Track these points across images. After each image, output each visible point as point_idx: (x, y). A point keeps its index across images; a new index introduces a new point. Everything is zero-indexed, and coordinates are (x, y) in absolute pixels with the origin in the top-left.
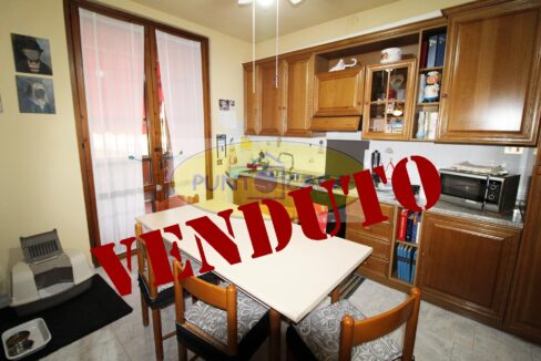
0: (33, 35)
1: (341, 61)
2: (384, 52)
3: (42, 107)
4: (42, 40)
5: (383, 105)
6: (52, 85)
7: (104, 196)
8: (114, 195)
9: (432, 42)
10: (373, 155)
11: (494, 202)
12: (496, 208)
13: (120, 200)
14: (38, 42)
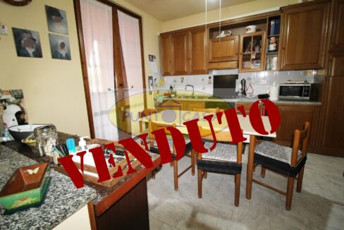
0: (57, 7)
1: (223, 32)
2: (248, 27)
3: (64, 55)
4: (62, 11)
5: (250, 55)
6: (68, 41)
7: (96, 114)
8: (102, 113)
9: (272, 23)
10: (242, 81)
11: (307, 96)
12: (308, 98)
13: (105, 116)
14: (60, 12)
